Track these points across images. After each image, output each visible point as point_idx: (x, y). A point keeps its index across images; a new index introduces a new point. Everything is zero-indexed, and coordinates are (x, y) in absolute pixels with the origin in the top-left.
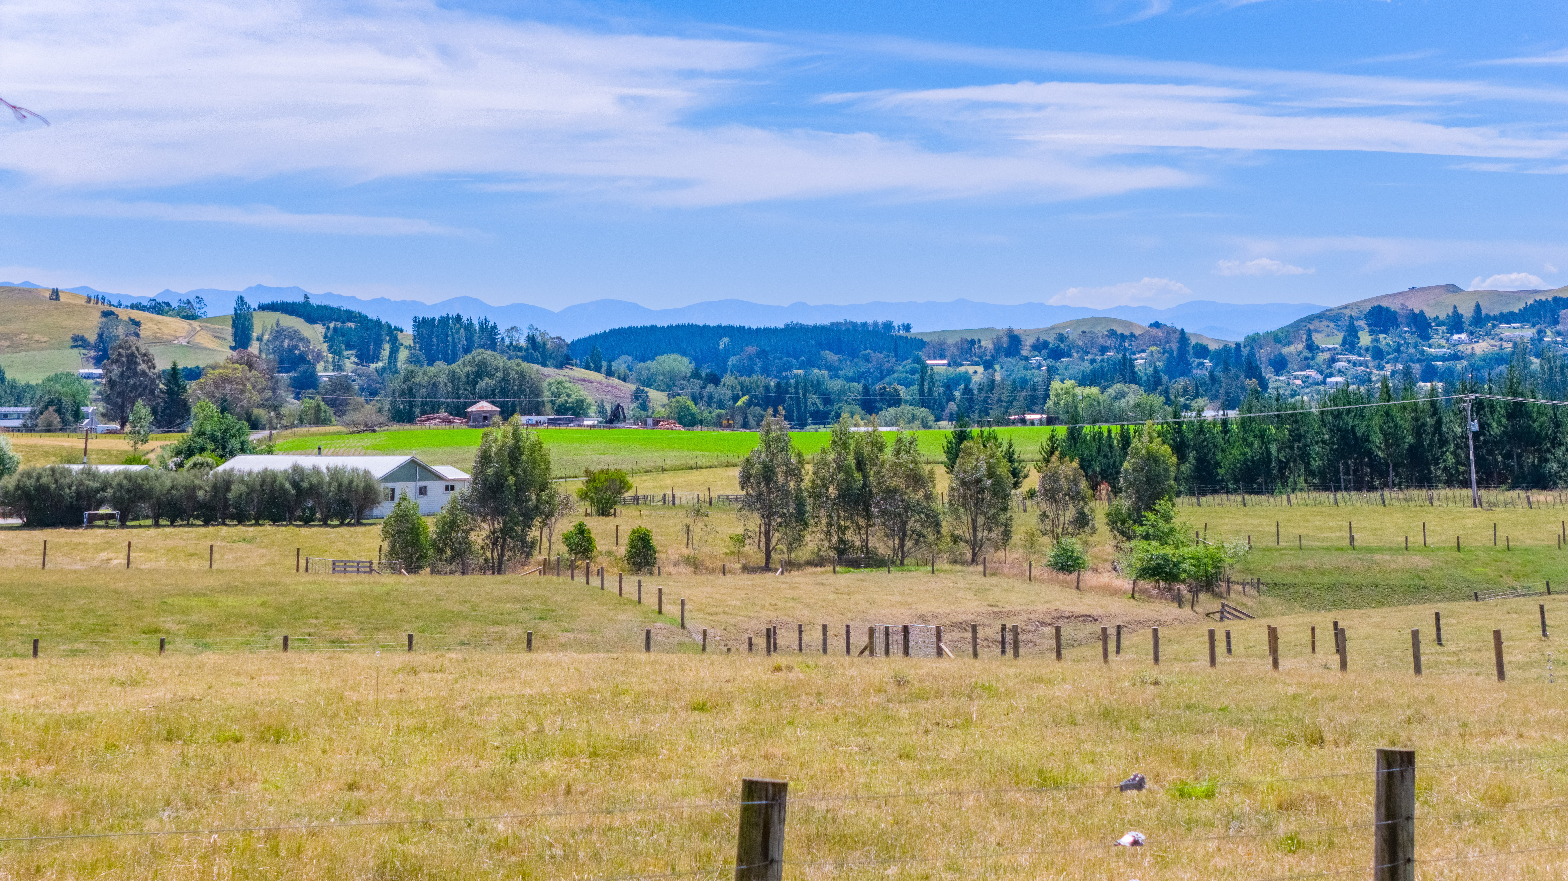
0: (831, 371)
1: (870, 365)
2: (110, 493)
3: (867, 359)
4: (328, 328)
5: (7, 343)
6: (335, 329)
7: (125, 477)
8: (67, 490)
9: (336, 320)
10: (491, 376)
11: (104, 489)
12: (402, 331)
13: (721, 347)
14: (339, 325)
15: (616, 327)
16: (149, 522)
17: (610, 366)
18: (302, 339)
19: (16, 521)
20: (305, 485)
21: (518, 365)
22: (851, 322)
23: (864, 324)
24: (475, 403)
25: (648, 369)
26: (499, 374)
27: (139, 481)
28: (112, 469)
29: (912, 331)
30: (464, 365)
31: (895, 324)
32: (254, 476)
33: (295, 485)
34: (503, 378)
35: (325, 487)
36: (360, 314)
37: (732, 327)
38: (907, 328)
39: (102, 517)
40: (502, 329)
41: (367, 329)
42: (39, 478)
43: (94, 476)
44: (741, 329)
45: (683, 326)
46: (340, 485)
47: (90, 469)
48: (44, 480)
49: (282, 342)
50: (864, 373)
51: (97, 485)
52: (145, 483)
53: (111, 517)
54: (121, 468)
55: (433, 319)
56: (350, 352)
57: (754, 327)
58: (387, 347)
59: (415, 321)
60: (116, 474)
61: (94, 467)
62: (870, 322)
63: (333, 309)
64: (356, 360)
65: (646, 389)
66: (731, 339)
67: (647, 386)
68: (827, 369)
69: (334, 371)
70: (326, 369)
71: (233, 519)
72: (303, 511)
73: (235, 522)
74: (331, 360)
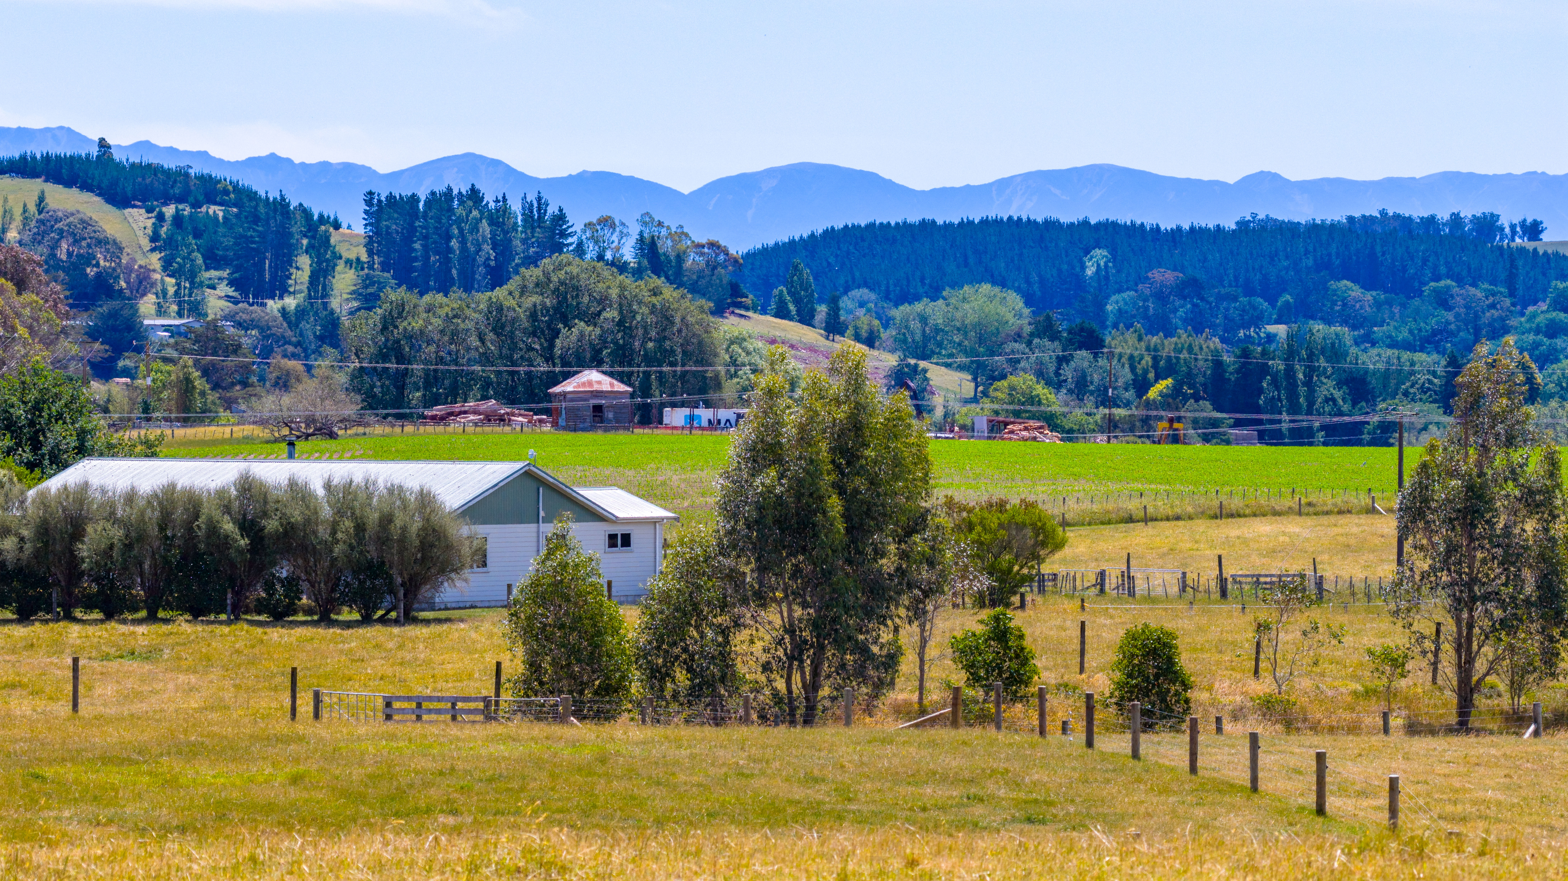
0: (1354, 327)
1: (1450, 316)
3: (1443, 301)
4: (161, 217)
6: (178, 220)
9: (180, 200)
10: (592, 319)
12: (337, 226)
13: (1090, 271)
14: (187, 210)
15: (839, 225)
17: (834, 312)
18: (103, 242)
20: (272, 525)
22: (1397, 217)
23: (1431, 221)
25: (923, 319)
26: (611, 314)
29: (1545, 237)
30: (523, 290)
31: (1505, 221)
32: (142, 503)
33: (248, 526)
34: (620, 323)
35: (323, 532)
36: (236, 186)
37: (1114, 224)
38: (1533, 230)
40: (577, 222)
41: (256, 219)
44: (1135, 231)
45: (998, 222)
46: (360, 528)
49: (55, 246)
50: (1434, 333)
55: (414, 199)
56: (213, 273)
57: (1167, 225)
58: (304, 261)
59: (369, 203)
62: (1444, 215)
63: (167, 173)
64: (231, 291)
65: (923, 364)
66: (1113, 252)
67: (924, 357)
68: (1344, 322)
69: (180, 315)
70: (161, 311)
71: (89, 607)
72: (269, 587)
73: (97, 615)
74: (171, 290)
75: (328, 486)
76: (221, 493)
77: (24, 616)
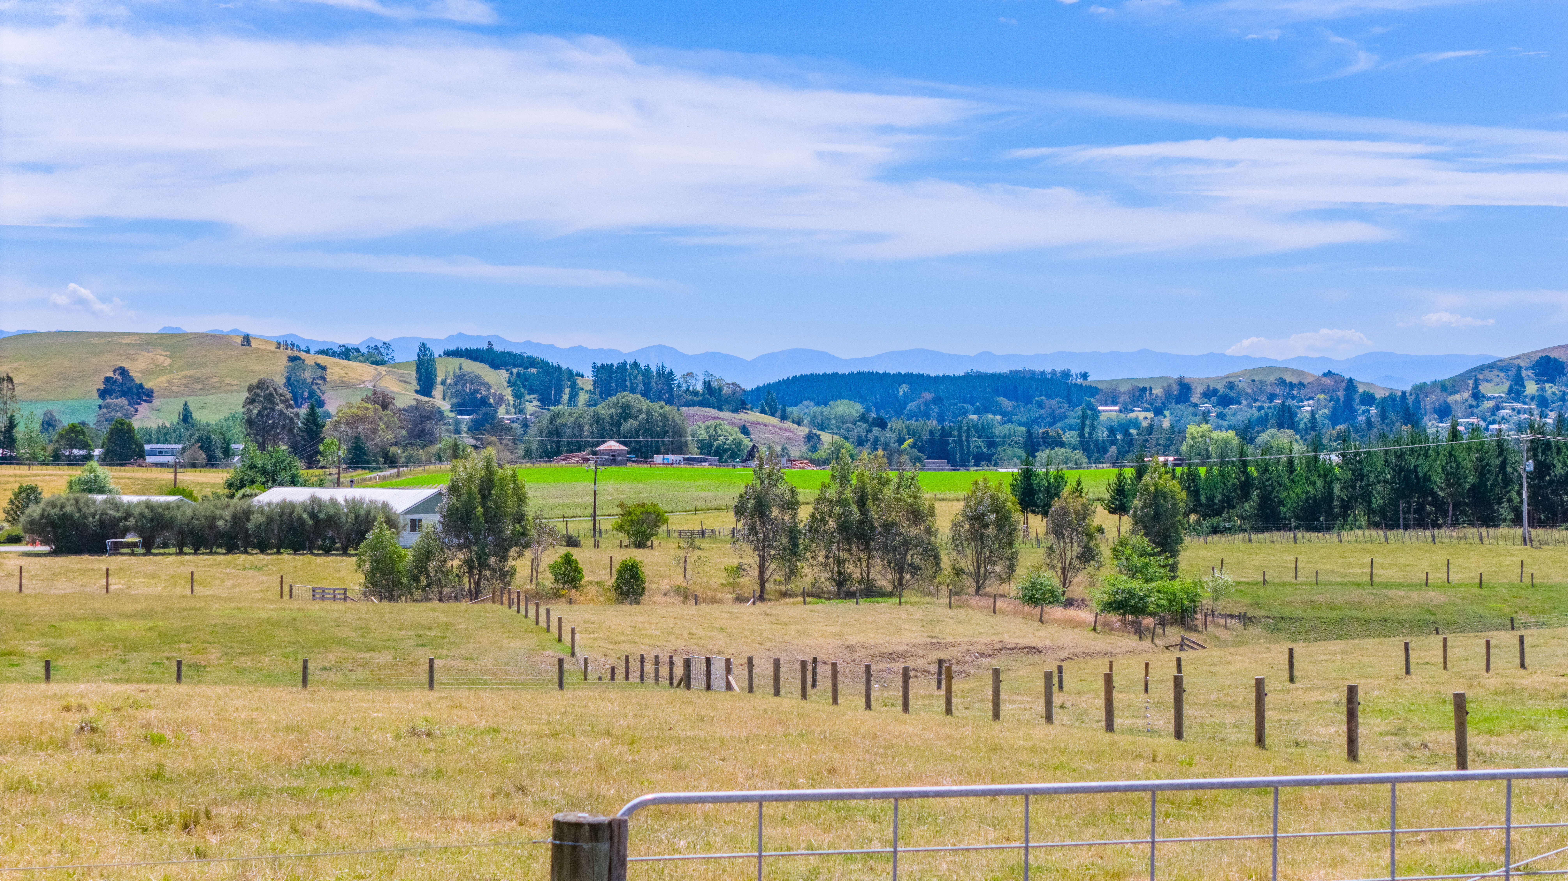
0: (1004, 416)
1: (1043, 411)
2: (132, 522)
3: (1040, 405)
4: (512, 373)
5: (200, 386)
6: (518, 374)
7: (147, 507)
8: (91, 519)
9: (520, 366)
10: (636, 418)
11: (126, 519)
12: (582, 376)
13: (901, 393)
14: (522, 370)
15: (799, 374)
16: (173, 550)
17: (784, 411)
18: (483, 384)
19: (46, 549)
20: (322, 516)
21: (661, 407)
22: (1030, 370)
23: (1043, 373)
24: (604, 442)
25: (822, 414)
26: (643, 416)
27: (160, 510)
28: (135, 499)
29: (1089, 379)
30: (609, 407)
31: (1073, 372)
32: (273, 507)
33: (313, 515)
34: (647, 420)
35: (344, 519)
36: (542, 361)
37: (912, 374)
38: (1085, 376)
39: (129, 545)
40: (678, 375)
41: (548, 374)
42: (63, 506)
43: (117, 506)
44: (920, 376)
45: (864, 373)
46: (357, 517)
47: (113, 499)
48: (68, 509)
49: (464, 385)
50: (1037, 418)
51: (119, 514)
52: (166, 512)
53: (135, 545)
54: (143, 498)
55: (612, 365)
56: (533, 396)
57: (933, 374)
58: (567, 391)
59: (594, 367)
60: (139, 504)
61: (117, 497)
62: (1048, 370)
63: (515, 355)
64: (538, 404)
65: (819, 432)
66: (911, 385)
67: (822, 430)
68: (1001, 414)
69: (515, 413)
70: (508, 412)
71: (255, 547)
72: (324, 539)
73: (257, 551)
74: (512, 403)
75: (345, 500)
76: (304, 503)
77: (230, 551)
